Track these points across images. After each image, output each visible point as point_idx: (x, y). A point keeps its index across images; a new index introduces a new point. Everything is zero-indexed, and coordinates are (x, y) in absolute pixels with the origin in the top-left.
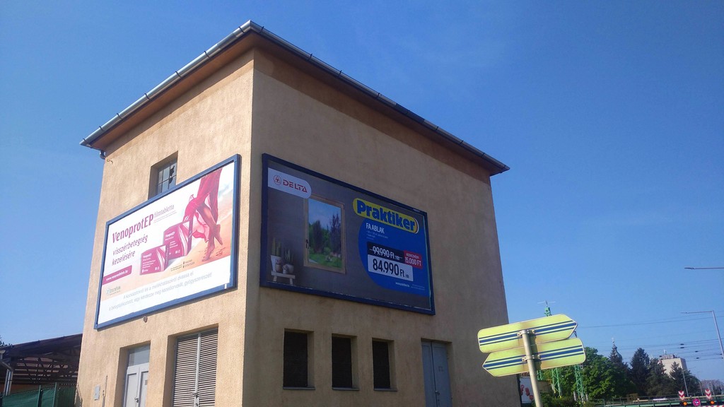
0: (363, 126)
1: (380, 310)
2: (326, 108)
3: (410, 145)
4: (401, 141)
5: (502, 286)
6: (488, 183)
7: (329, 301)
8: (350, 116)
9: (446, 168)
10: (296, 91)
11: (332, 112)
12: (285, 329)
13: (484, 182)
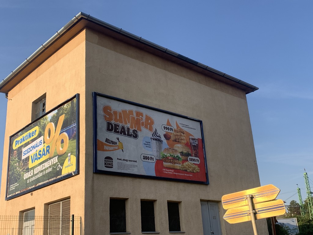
1: (173, 183)
2: (133, 61)
3: (190, 79)
5: (256, 164)
6: (245, 98)
8: (149, 64)
9: (215, 92)
10: (113, 52)
12: (110, 198)
13: (242, 98)
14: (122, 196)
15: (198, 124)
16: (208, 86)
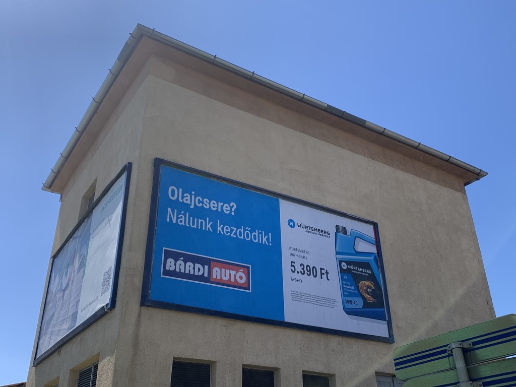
2: (242, 113)
6: (463, 193)
8: (272, 121)
9: (403, 175)
10: (202, 97)
11: (250, 118)
12: (174, 358)
13: (457, 190)
14: (201, 355)
15: (371, 227)
16: (389, 165)
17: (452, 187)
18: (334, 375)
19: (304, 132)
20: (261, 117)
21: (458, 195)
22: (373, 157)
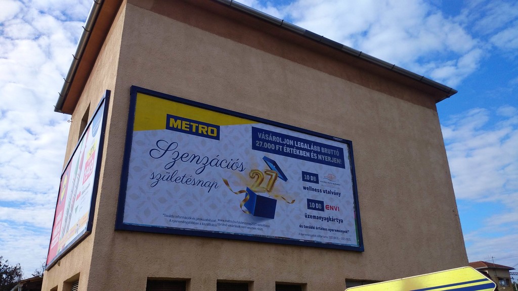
0: (269, 57)
1: (289, 250)
2: (222, 40)
3: (331, 73)
4: (320, 69)
5: (457, 215)
6: (435, 109)
7: (215, 243)
8: (253, 46)
9: (377, 95)
10: (181, 25)
11: (230, 44)
12: (148, 278)
13: (428, 107)
15: (346, 146)
16: (365, 86)
17: (424, 105)
18: (306, 284)
19: (283, 57)
20: (241, 43)
21: (429, 112)
22: (349, 79)
